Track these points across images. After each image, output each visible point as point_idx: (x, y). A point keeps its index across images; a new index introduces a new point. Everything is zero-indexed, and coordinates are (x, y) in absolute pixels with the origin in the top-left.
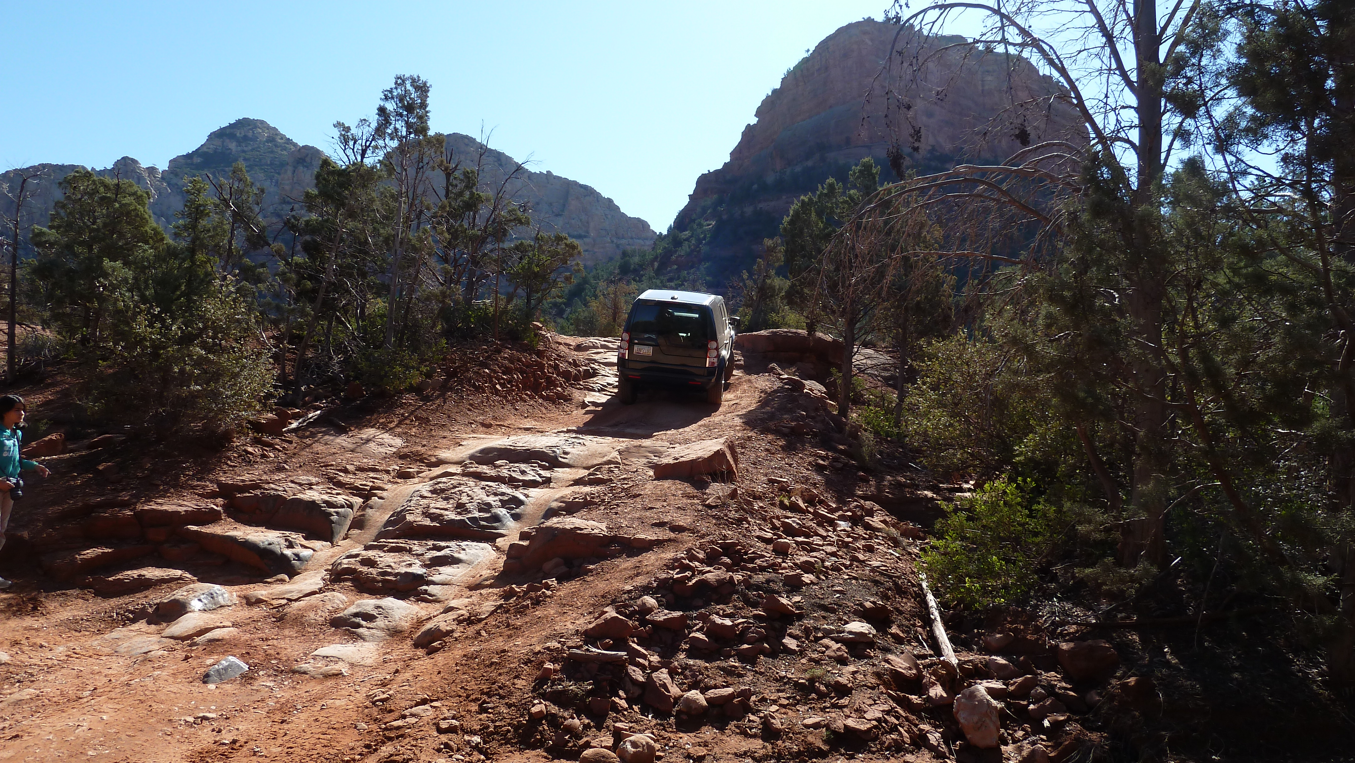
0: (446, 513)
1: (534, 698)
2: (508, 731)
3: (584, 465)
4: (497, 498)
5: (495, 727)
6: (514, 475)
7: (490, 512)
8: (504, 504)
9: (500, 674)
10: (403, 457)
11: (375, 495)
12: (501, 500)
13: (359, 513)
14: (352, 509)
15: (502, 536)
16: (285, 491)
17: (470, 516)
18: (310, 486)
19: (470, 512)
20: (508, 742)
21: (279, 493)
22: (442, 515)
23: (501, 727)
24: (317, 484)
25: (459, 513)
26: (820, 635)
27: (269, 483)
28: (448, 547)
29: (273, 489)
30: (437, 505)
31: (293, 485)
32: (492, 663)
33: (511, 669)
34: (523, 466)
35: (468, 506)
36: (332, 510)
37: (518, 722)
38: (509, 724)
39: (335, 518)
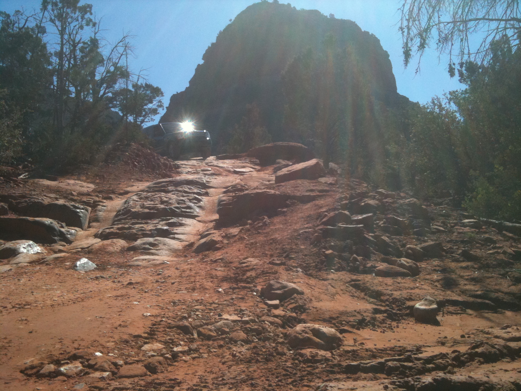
0: (157, 205)
1: (320, 249)
2: (316, 265)
3: (224, 186)
4: (185, 198)
5: (307, 264)
6: (185, 189)
7: (185, 204)
8: (190, 200)
9: (284, 245)
10: (100, 192)
11: (99, 205)
12: (188, 199)
13: (92, 215)
14: (88, 212)
15: (198, 216)
16: (43, 200)
17: (174, 206)
18: (57, 199)
19: (173, 204)
20: (320, 270)
21: (40, 201)
22: (156, 207)
23: (310, 264)
24: (60, 198)
25: (167, 206)
26: (452, 225)
27: (31, 195)
28: (172, 219)
29: (35, 198)
30: (148, 203)
31: (45, 197)
32: (271, 243)
33: (289, 242)
34: (189, 186)
35: (170, 201)
36: (78, 210)
37: (320, 260)
38: (315, 262)
39: (81, 214)
